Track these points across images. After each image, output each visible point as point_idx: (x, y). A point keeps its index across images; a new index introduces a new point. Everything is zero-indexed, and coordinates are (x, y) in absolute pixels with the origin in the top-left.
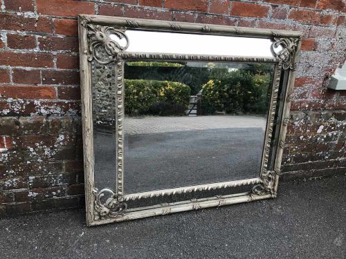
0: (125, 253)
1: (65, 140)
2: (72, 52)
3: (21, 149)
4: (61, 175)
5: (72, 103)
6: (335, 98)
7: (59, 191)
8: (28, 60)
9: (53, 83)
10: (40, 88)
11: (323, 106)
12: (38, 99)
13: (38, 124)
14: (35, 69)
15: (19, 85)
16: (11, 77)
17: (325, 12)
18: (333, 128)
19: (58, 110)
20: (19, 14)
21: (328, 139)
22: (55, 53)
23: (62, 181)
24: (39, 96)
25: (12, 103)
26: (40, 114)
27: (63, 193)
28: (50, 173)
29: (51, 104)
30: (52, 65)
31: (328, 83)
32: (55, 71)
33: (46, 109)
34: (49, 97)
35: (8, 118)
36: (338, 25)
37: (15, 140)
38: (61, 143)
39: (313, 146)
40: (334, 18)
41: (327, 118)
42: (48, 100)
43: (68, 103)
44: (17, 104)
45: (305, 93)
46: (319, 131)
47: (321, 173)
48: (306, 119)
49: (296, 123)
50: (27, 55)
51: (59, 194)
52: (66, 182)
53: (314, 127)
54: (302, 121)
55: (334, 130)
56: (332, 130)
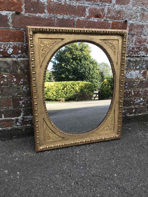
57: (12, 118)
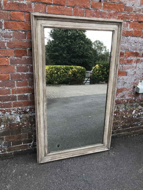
0: (34, 180)
1: (4, 127)
2: (5, 87)
4: (3, 143)
5: (7, 110)
6: (140, 96)
7: (3, 150)
11: (134, 100)
17: (129, 58)
18: (140, 111)
21: (138, 116)
23: (4, 145)
27: (5, 151)
31: (135, 90)
36: (137, 63)
38: (3, 129)
39: (131, 120)
40: (134, 60)
41: (137, 106)
43: (5, 110)
45: (124, 95)
46: (133, 113)
47: (137, 133)
48: (125, 108)
49: (120, 110)
51: (3, 152)
52: (6, 146)
53: (130, 111)
54: (124, 109)
55: (141, 112)
56: (140, 112)
57: (27, 144)
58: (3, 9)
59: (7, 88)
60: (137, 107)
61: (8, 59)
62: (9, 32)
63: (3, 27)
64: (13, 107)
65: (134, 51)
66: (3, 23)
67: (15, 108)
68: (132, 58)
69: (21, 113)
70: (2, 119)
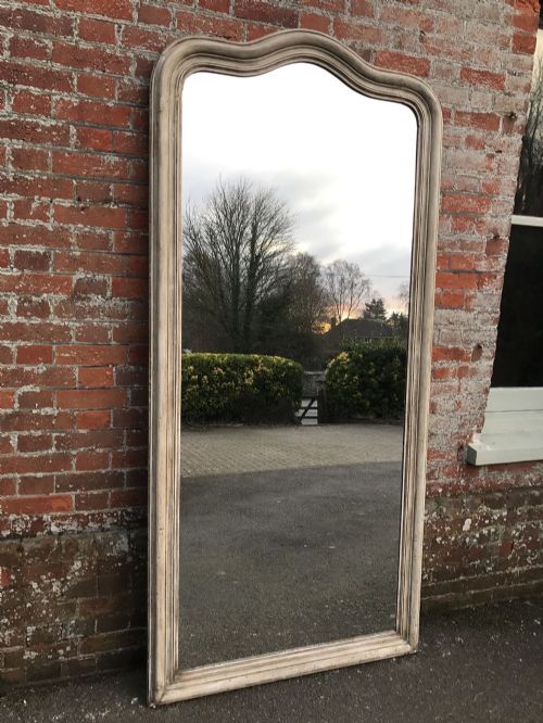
1: (83, 567)
2: (97, 447)
3: (22, 587)
4: (73, 622)
5: (93, 515)
6: (481, 474)
7: (68, 649)
8: (40, 464)
9: (70, 490)
10: (53, 498)
11: (466, 488)
12: (48, 514)
13: (48, 548)
14: (48, 474)
15: (25, 496)
16: (17, 487)
17: (437, 365)
18: (487, 522)
19: (74, 526)
20: (34, 411)
21: (483, 539)
22: (74, 452)
23: (74, 631)
24: (49, 509)
25: (14, 522)
26: (50, 533)
27: (74, 651)
28: (57, 620)
29: (64, 518)
30: (70, 467)
31: (465, 455)
32: (74, 475)
33: (58, 525)
34: (63, 509)
35: (8, 542)
36: (460, 378)
37: (16, 573)
39: (461, 552)
40: (451, 371)
41: (474, 507)
42: (62, 514)
43: (88, 515)
44: (19, 522)
45: (433, 471)
46: (467, 526)
48: (440, 512)
50: (41, 458)
51: (69, 652)
52: (80, 632)
53: (454, 522)
54: (434, 514)
55: (490, 524)
56: (487, 525)
58: (113, 251)
59: (100, 451)
60: (476, 508)
61: (111, 370)
62: (122, 304)
63: (109, 294)
64: (112, 506)
65: (450, 346)
66: (110, 282)
67: (115, 509)
68: (445, 365)
69: (132, 525)
70: (79, 541)
